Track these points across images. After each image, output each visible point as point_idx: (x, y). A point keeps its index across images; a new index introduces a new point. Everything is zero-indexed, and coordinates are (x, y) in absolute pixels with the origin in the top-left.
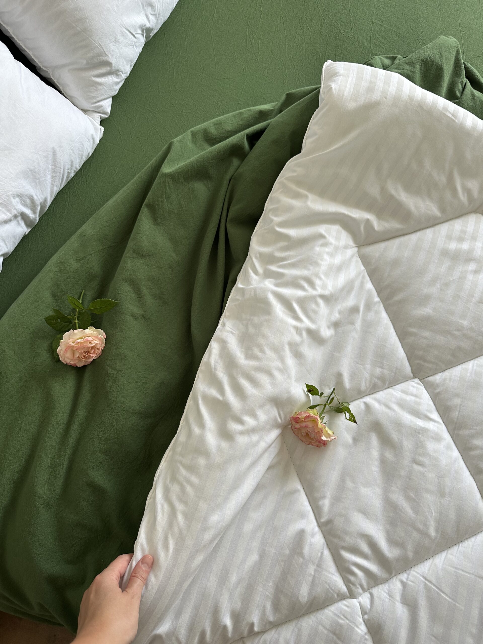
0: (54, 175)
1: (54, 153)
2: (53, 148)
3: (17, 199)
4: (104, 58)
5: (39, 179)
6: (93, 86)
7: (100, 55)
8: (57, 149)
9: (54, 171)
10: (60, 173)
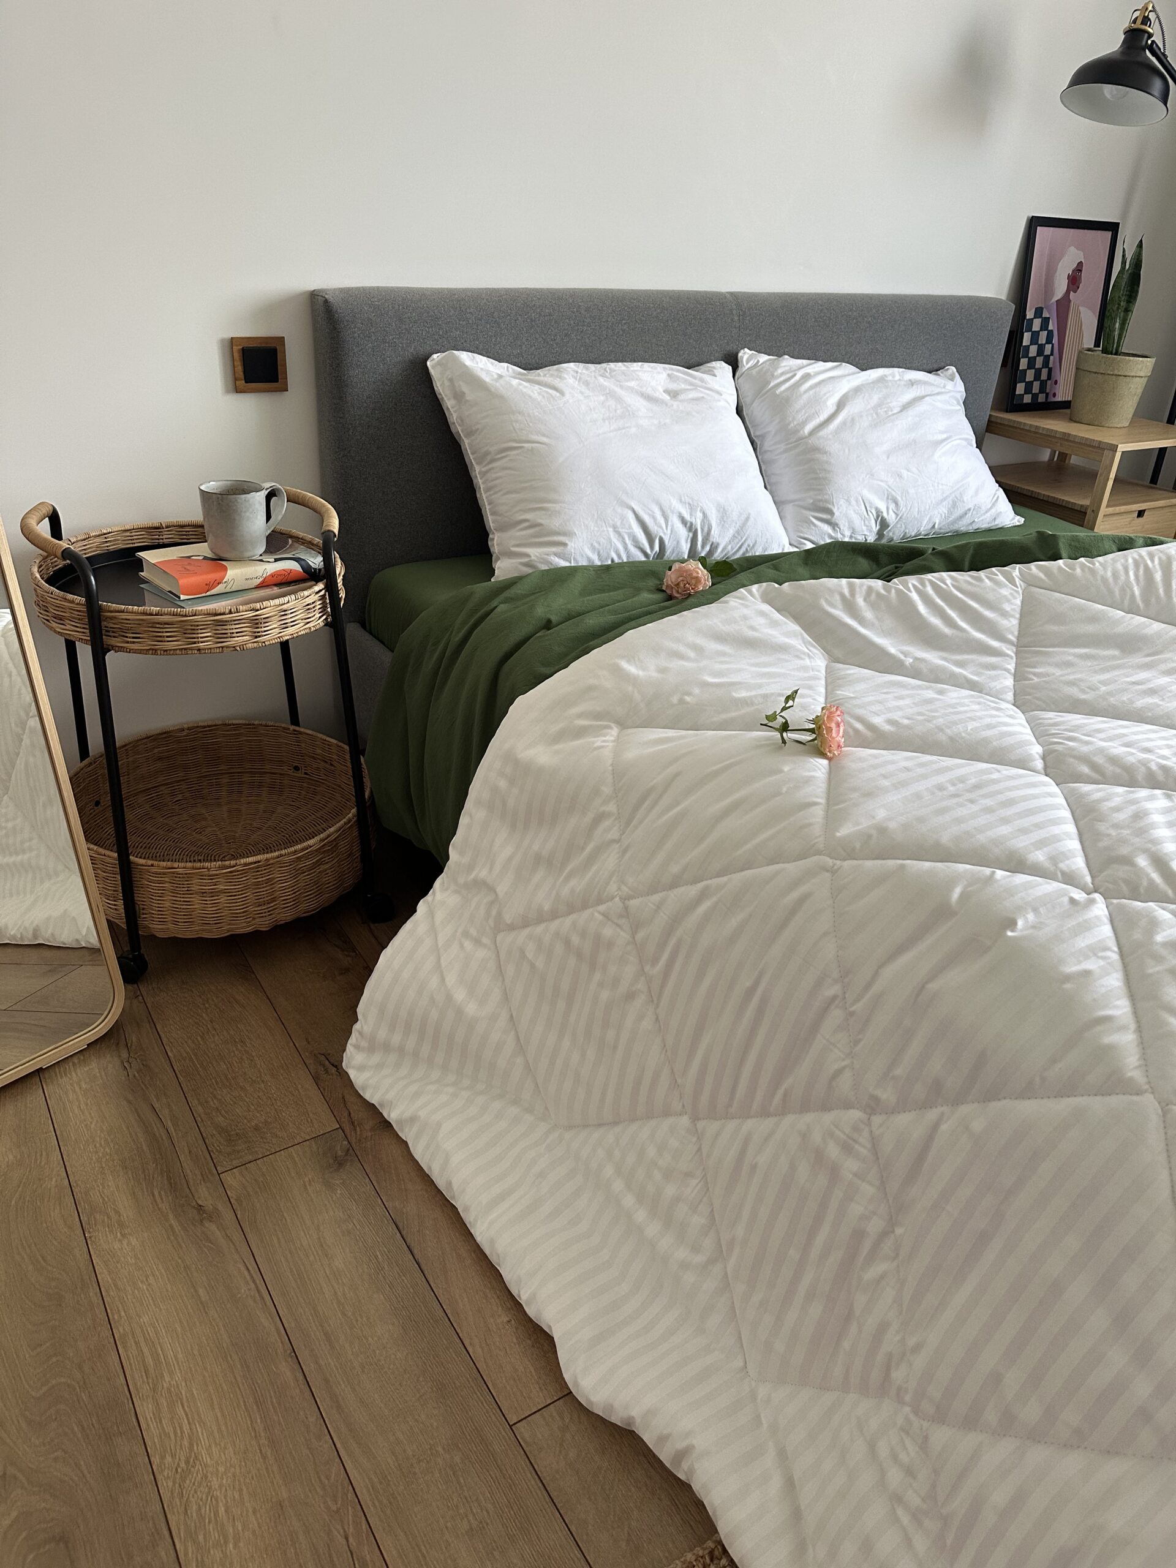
0: (736, 535)
1: (748, 519)
2: (749, 514)
3: (701, 515)
4: (830, 506)
5: (724, 522)
6: (806, 522)
7: (827, 501)
8: (752, 519)
9: (738, 532)
10: (742, 538)
